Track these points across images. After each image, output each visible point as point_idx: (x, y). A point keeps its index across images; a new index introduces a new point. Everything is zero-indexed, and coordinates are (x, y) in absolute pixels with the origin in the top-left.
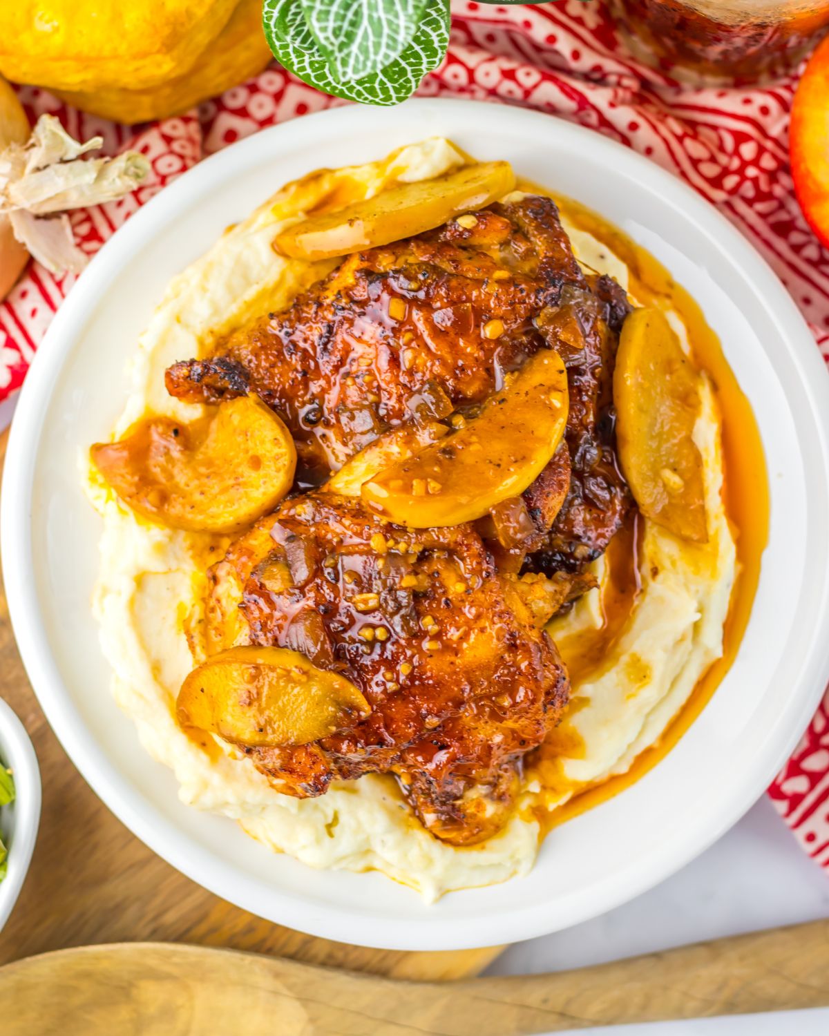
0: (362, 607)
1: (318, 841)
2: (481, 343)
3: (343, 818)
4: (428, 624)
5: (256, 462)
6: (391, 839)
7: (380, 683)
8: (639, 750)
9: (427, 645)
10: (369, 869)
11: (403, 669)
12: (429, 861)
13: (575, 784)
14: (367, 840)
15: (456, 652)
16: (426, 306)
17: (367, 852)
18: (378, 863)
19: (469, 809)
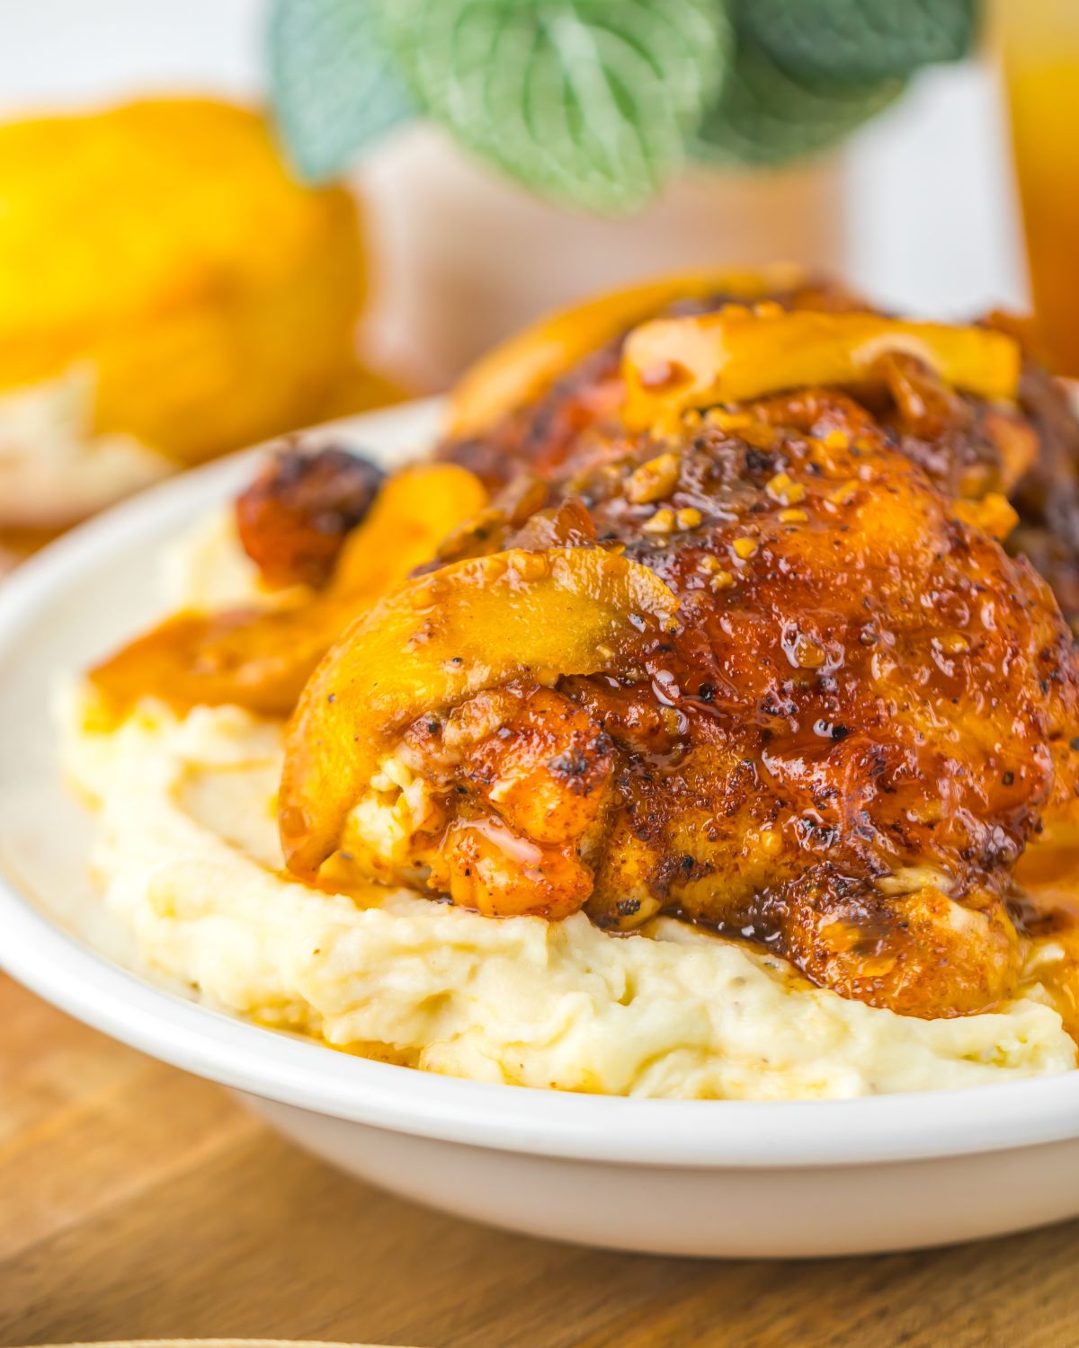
1: (598, 1010)
4: (781, 488)
9: (784, 517)
11: (740, 550)
18: (728, 1074)
19: (917, 911)
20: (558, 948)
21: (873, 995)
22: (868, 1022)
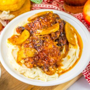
0: (37, 43)
1: (33, 74)
2: (50, 22)
3: (36, 72)
4: (44, 44)
5: (26, 35)
6: (41, 74)
7: (39, 50)
8: (70, 67)
9: (44, 46)
10: (39, 79)
11: (42, 49)
12: (46, 77)
13: (62, 69)
14: (39, 74)
15: (48, 47)
16: (44, 19)
17: (39, 76)
18: (40, 78)
19: (50, 69)
20: (31, 70)
21: (47, 74)
22: (47, 76)
